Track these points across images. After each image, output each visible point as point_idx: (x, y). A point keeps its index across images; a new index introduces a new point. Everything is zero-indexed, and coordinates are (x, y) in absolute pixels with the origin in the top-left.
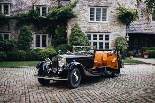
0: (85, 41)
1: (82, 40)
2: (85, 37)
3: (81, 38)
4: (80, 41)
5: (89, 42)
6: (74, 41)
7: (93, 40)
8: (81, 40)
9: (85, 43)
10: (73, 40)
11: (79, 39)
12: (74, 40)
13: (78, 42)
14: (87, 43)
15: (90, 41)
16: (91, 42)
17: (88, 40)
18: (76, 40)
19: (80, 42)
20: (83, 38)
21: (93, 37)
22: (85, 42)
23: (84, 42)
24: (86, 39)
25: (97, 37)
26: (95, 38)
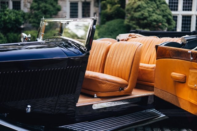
0: (160, 13)
1: (154, 10)
2: (161, 4)
3: (152, 5)
4: (149, 11)
5: (170, 15)
6: (135, 11)
7: (183, 10)
8: (151, 9)
9: (161, 17)
10: (133, 10)
11: (145, 8)
12: (136, 9)
13: (143, 15)
14: (164, 16)
15: (173, 13)
16: (178, 14)
17: (168, 11)
18: (139, 9)
19: (146, 14)
20: (155, 5)
21: (184, 3)
22: (159, 15)
23: (156, 13)
24: (163, 8)
25: (192, 3)
26: (189, 7)
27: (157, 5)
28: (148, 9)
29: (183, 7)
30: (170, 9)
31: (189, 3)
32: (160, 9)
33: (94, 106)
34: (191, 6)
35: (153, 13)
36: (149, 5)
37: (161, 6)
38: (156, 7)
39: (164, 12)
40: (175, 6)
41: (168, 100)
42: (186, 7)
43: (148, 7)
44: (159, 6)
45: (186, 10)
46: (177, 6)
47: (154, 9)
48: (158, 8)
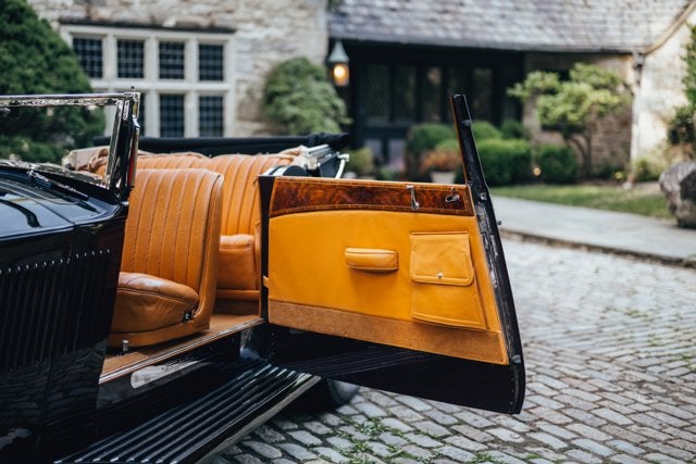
1: (39, 75)
2: (58, 55)
3: (29, 56)
4: (24, 78)
7: (120, 75)
8: (30, 72)
11: (12, 66)
15: (95, 82)
17: (83, 77)
21: (119, 55)
24: (66, 69)
25: (142, 56)
26: (134, 66)
27: (47, 59)
28: (18, 69)
29: (120, 66)
30: (85, 72)
31: (134, 56)
32: (59, 70)
33: (137, 379)
34: (142, 66)
35: (36, 83)
36: (21, 57)
37: (57, 61)
38: (45, 65)
39: (72, 81)
40: (92, 64)
41: (332, 331)
42: (127, 66)
43: (19, 64)
44: (53, 60)
45: (127, 76)
46: (100, 64)
47: (40, 70)
48: (51, 69)
